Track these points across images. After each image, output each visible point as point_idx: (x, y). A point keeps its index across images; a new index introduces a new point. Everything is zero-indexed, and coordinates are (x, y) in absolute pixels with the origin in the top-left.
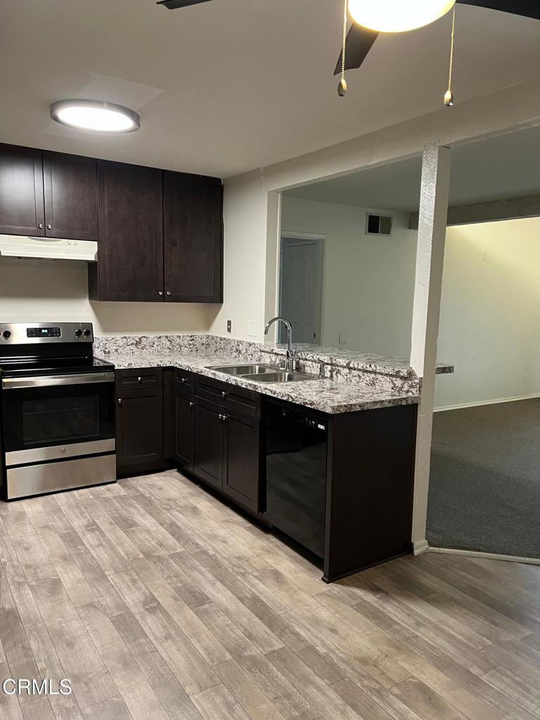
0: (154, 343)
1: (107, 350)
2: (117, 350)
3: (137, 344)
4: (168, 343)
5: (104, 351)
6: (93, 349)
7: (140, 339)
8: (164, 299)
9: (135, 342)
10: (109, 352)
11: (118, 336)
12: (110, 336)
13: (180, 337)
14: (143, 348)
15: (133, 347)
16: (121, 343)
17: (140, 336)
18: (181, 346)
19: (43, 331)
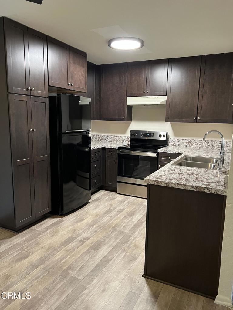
0: (198, 143)
1: (174, 144)
2: (179, 145)
3: (189, 143)
4: (206, 144)
5: (173, 145)
6: (169, 143)
7: (191, 141)
8: (196, 121)
9: (188, 142)
10: (175, 145)
11: (180, 139)
12: (177, 138)
13: (213, 141)
14: (192, 145)
15: (187, 144)
16: (181, 141)
17: (191, 139)
18: (213, 146)
19: (147, 134)
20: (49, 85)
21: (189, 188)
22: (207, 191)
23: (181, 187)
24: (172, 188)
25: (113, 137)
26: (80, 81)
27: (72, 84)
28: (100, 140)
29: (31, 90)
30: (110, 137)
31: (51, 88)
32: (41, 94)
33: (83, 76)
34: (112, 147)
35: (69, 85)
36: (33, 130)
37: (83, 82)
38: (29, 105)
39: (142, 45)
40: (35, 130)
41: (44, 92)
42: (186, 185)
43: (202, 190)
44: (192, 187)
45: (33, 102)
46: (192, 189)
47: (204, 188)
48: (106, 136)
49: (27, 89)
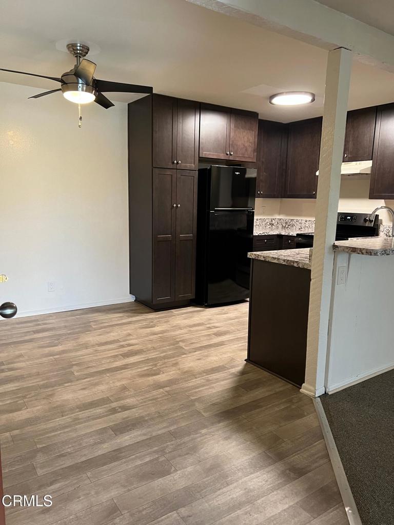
6: (380, 232)
19: (348, 218)
20: (200, 156)
21: (282, 262)
22: (295, 265)
23: (275, 261)
24: (269, 262)
25: (303, 222)
26: (245, 149)
27: (232, 153)
28: (287, 226)
29: (177, 163)
30: (300, 221)
31: (202, 160)
32: (189, 167)
33: (251, 141)
34: (291, 235)
35: (227, 154)
36: (177, 206)
37: (250, 150)
38: (174, 179)
39: (313, 100)
40: (179, 205)
41: (193, 165)
42: (279, 259)
43: (292, 264)
44: (284, 261)
45: (179, 176)
46: (283, 263)
47: (294, 262)
48: (295, 221)
49: (173, 163)
